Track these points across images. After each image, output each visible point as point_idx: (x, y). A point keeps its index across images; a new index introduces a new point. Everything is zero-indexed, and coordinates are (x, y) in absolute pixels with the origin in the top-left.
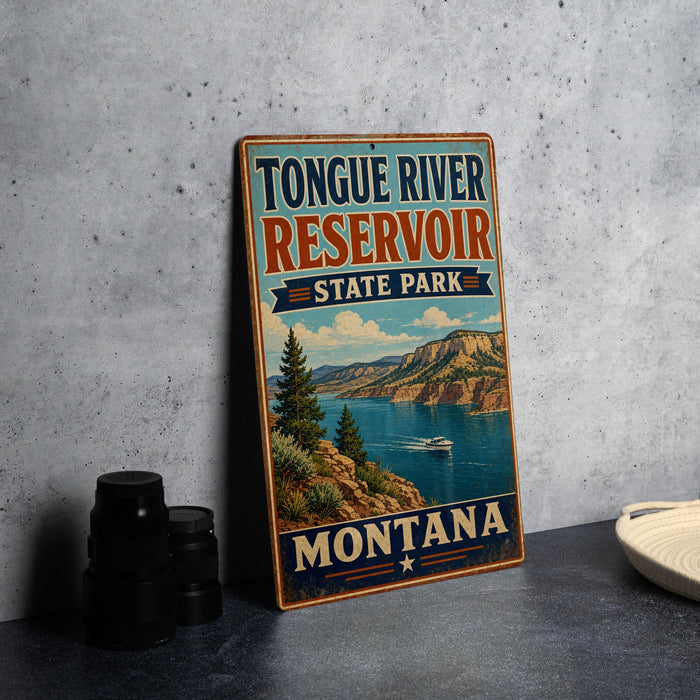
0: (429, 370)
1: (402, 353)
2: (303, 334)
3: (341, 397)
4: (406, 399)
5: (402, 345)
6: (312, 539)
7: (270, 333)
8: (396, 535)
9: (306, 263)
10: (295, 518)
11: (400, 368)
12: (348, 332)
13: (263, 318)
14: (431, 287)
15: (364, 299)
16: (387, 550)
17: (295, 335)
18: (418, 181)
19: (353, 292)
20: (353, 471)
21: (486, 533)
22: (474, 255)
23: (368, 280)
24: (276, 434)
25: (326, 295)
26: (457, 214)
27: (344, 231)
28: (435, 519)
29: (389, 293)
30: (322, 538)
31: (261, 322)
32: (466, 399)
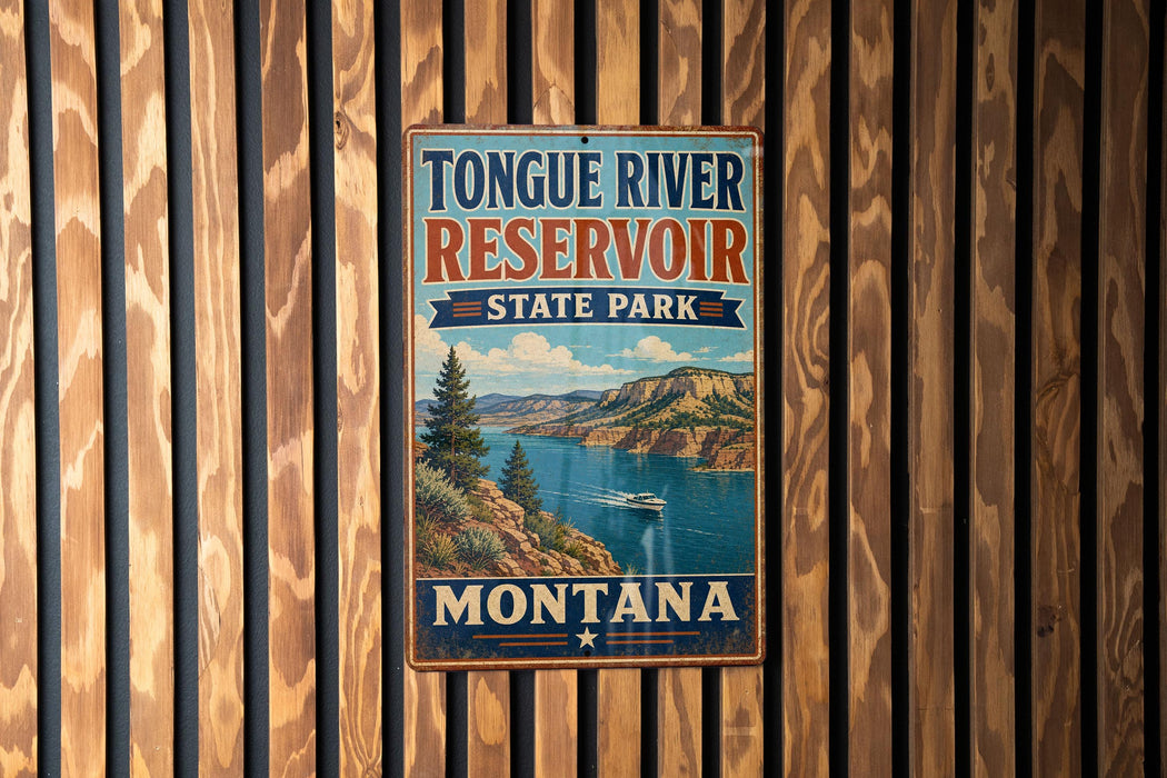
0: (639, 412)
1: (600, 388)
2: (467, 355)
3: (514, 433)
4: (603, 443)
5: (603, 378)
6: (458, 593)
7: (424, 350)
8: (575, 604)
9: (478, 272)
10: (438, 564)
11: (597, 405)
12: (529, 358)
13: (416, 332)
14: (652, 312)
15: (554, 319)
16: (560, 618)
17: (457, 356)
18: (644, 184)
19: (540, 311)
20: (521, 521)
21: (705, 617)
22: (720, 275)
23: (562, 298)
24: (421, 466)
25: (503, 312)
26: (698, 226)
27: (534, 240)
28: (630, 590)
29: (590, 315)
30: (472, 594)
31: (413, 338)
32: (691, 450)
